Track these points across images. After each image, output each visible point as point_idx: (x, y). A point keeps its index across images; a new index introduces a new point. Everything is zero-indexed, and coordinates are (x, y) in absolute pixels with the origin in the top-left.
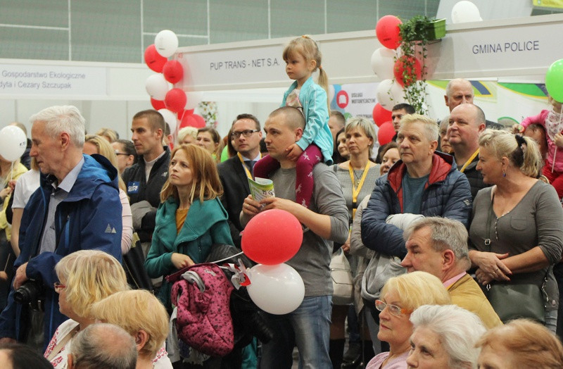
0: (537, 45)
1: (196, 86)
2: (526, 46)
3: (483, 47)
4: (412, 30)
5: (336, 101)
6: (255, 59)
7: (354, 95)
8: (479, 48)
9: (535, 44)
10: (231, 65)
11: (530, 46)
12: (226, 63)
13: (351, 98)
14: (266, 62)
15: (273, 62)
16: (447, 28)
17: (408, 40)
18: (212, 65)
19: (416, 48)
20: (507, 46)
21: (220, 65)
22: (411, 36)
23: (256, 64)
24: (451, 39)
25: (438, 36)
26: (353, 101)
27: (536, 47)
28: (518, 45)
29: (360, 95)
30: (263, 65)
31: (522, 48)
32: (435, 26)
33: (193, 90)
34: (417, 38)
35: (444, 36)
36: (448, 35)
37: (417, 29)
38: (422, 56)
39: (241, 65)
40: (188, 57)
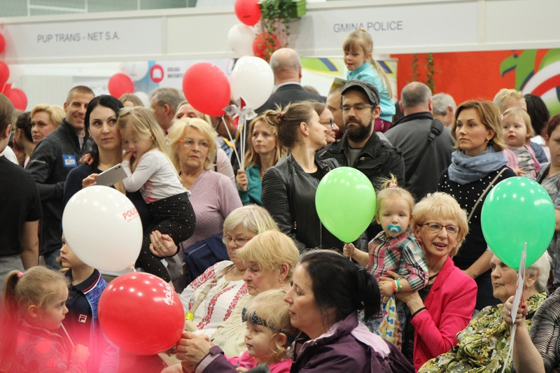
0: (401, 25)
1: (20, 59)
2: (389, 25)
3: (345, 26)
4: (276, 8)
5: (149, 76)
6: (91, 32)
7: (170, 69)
8: (340, 27)
9: (399, 24)
10: (62, 37)
11: (394, 26)
12: (57, 35)
13: (166, 73)
14: (104, 36)
15: (112, 35)
16: (308, 7)
17: (271, 18)
18: (40, 38)
19: (279, 25)
20: (370, 25)
21: (49, 38)
22: (274, 14)
23: (92, 37)
24: (310, 18)
25: (299, 13)
26: (169, 76)
27: (399, 27)
28: (381, 25)
29: (177, 69)
30: (101, 38)
31: (385, 27)
32: (298, 4)
33: (16, 63)
34: (281, 16)
35: (304, 14)
36: (308, 14)
37: (280, 6)
38: (285, 33)
39: (74, 37)
40: (10, 28)
